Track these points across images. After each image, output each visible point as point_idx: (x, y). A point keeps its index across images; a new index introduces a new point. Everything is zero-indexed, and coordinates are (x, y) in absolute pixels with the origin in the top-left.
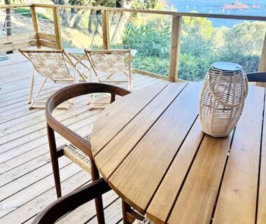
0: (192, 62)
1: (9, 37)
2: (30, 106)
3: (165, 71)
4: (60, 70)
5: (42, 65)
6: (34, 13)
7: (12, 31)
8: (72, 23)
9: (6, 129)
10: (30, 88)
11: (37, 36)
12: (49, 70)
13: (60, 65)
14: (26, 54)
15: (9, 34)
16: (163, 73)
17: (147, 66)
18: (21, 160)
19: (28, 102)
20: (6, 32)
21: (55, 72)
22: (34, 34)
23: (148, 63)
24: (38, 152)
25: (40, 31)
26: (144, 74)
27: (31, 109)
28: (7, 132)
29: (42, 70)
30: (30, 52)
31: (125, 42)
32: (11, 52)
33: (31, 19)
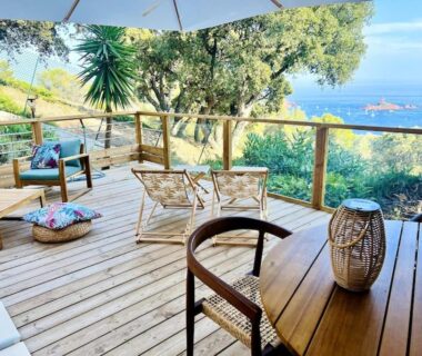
0: (340, 184)
1: (108, 150)
2: (138, 238)
3: (305, 195)
4: (177, 193)
5: (157, 187)
6: (139, 123)
7: (111, 142)
8: (175, 131)
9: (110, 269)
10: (138, 214)
11: (140, 149)
12: (163, 194)
13: (178, 188)
14: (139, 175)
15: (107, 146)
16: (301, 197)
17: (279, 186)
18: (132, 314)
19: (135, 232)
20: (103, 145)
21: (170, 197)
22: (136, 145)
23: (280, 183)
24: (153, 302)
25: (143, 143)
26: (277, 197)
27: (139, 242)
28: (111, 273)
29: (156, 193)
30: (145, 172)
31: (246, 156)
32: (107, 168)
33: (134, 129)
